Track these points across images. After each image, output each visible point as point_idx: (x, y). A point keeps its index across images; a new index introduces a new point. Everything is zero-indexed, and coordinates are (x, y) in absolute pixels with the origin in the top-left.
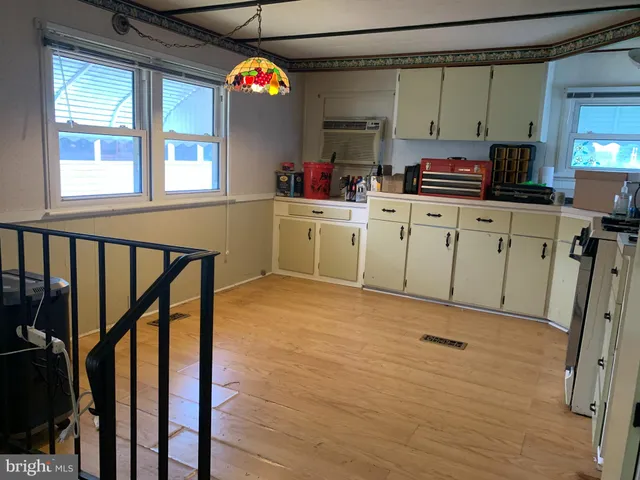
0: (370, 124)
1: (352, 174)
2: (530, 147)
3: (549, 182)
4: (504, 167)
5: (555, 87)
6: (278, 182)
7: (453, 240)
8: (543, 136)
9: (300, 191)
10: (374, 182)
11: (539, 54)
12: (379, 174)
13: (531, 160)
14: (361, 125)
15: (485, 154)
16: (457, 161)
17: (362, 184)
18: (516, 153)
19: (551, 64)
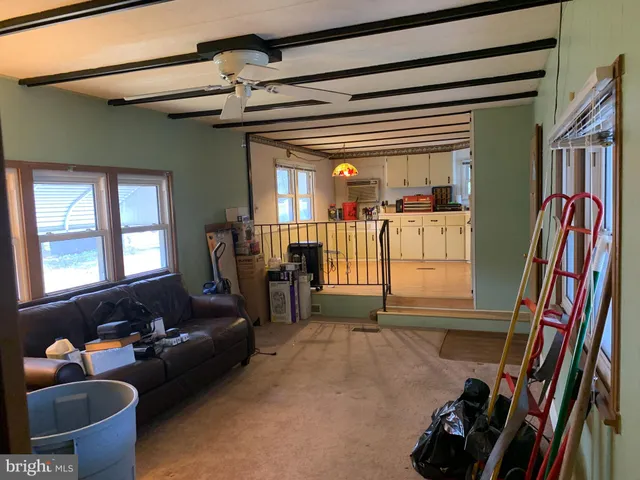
0: (372, 182)
1: (369, 206)
2: (450, 187)
3: (460, 202)
4: (439, 197)
5: (457, 161)
6: (329, 212)
7: (421, 231)
8: (454, 182)
9: (342, 217)
10: (382, 209)
11: (448, 149)
12: (383, 205)
13: (451, 193)
14: (369, 183)
15: (430, 193)
16: (419, 196)
17: (375, 210)
18: (439, 190)
19: (454, 152)
